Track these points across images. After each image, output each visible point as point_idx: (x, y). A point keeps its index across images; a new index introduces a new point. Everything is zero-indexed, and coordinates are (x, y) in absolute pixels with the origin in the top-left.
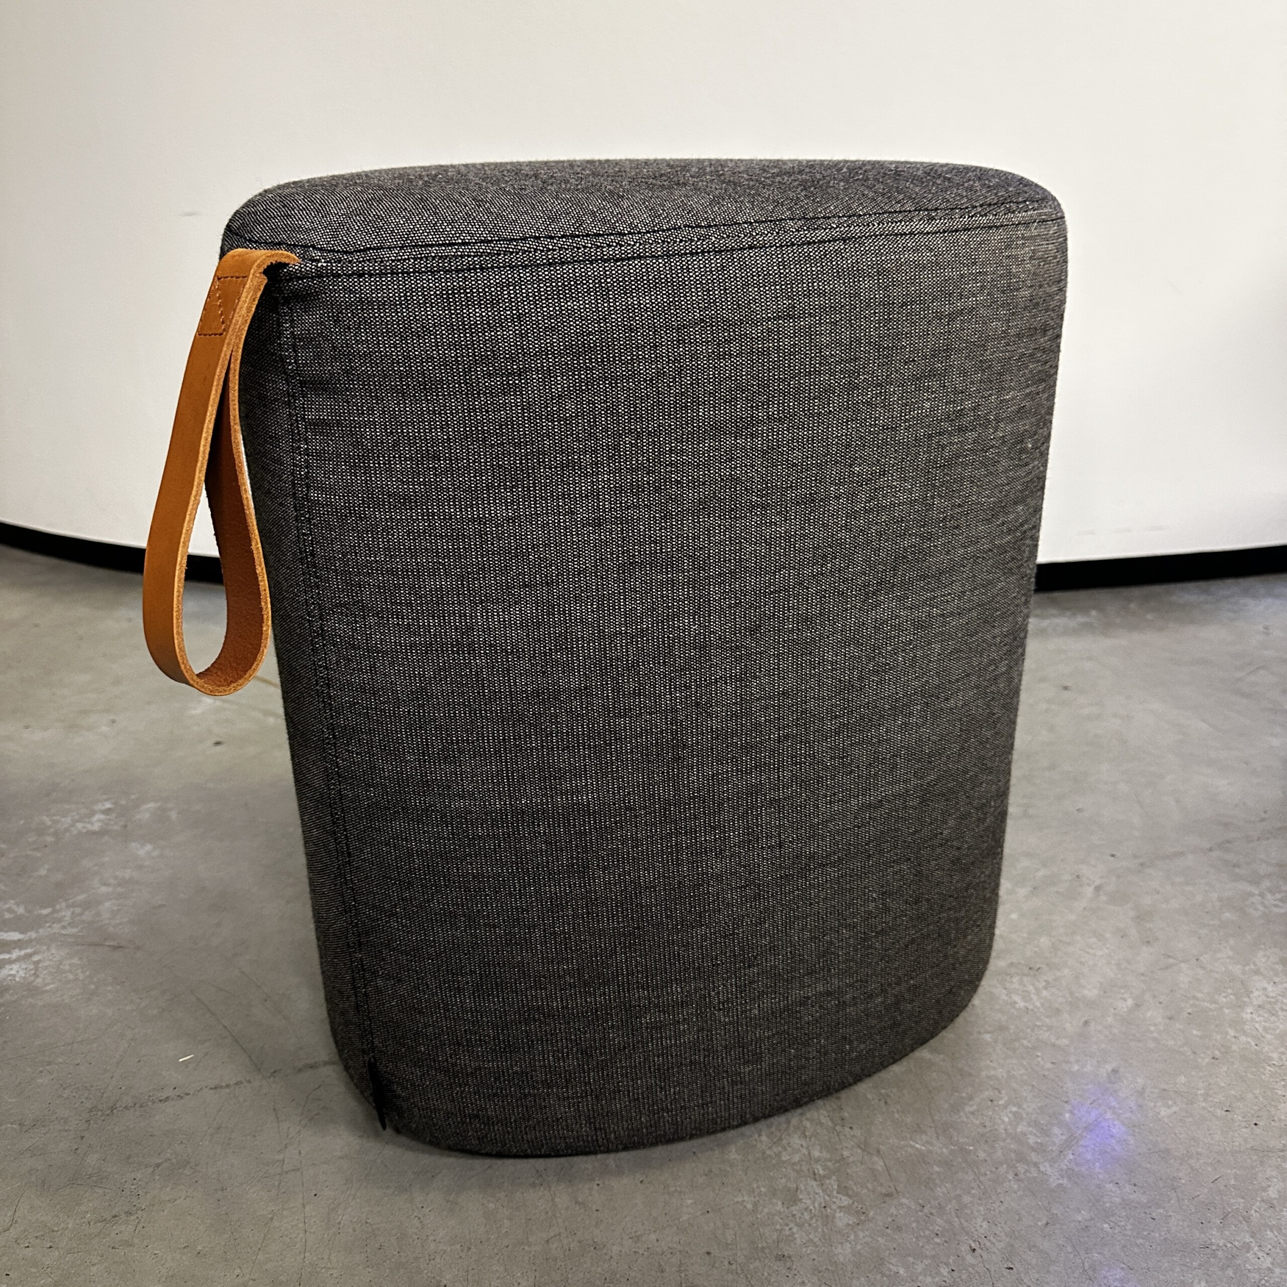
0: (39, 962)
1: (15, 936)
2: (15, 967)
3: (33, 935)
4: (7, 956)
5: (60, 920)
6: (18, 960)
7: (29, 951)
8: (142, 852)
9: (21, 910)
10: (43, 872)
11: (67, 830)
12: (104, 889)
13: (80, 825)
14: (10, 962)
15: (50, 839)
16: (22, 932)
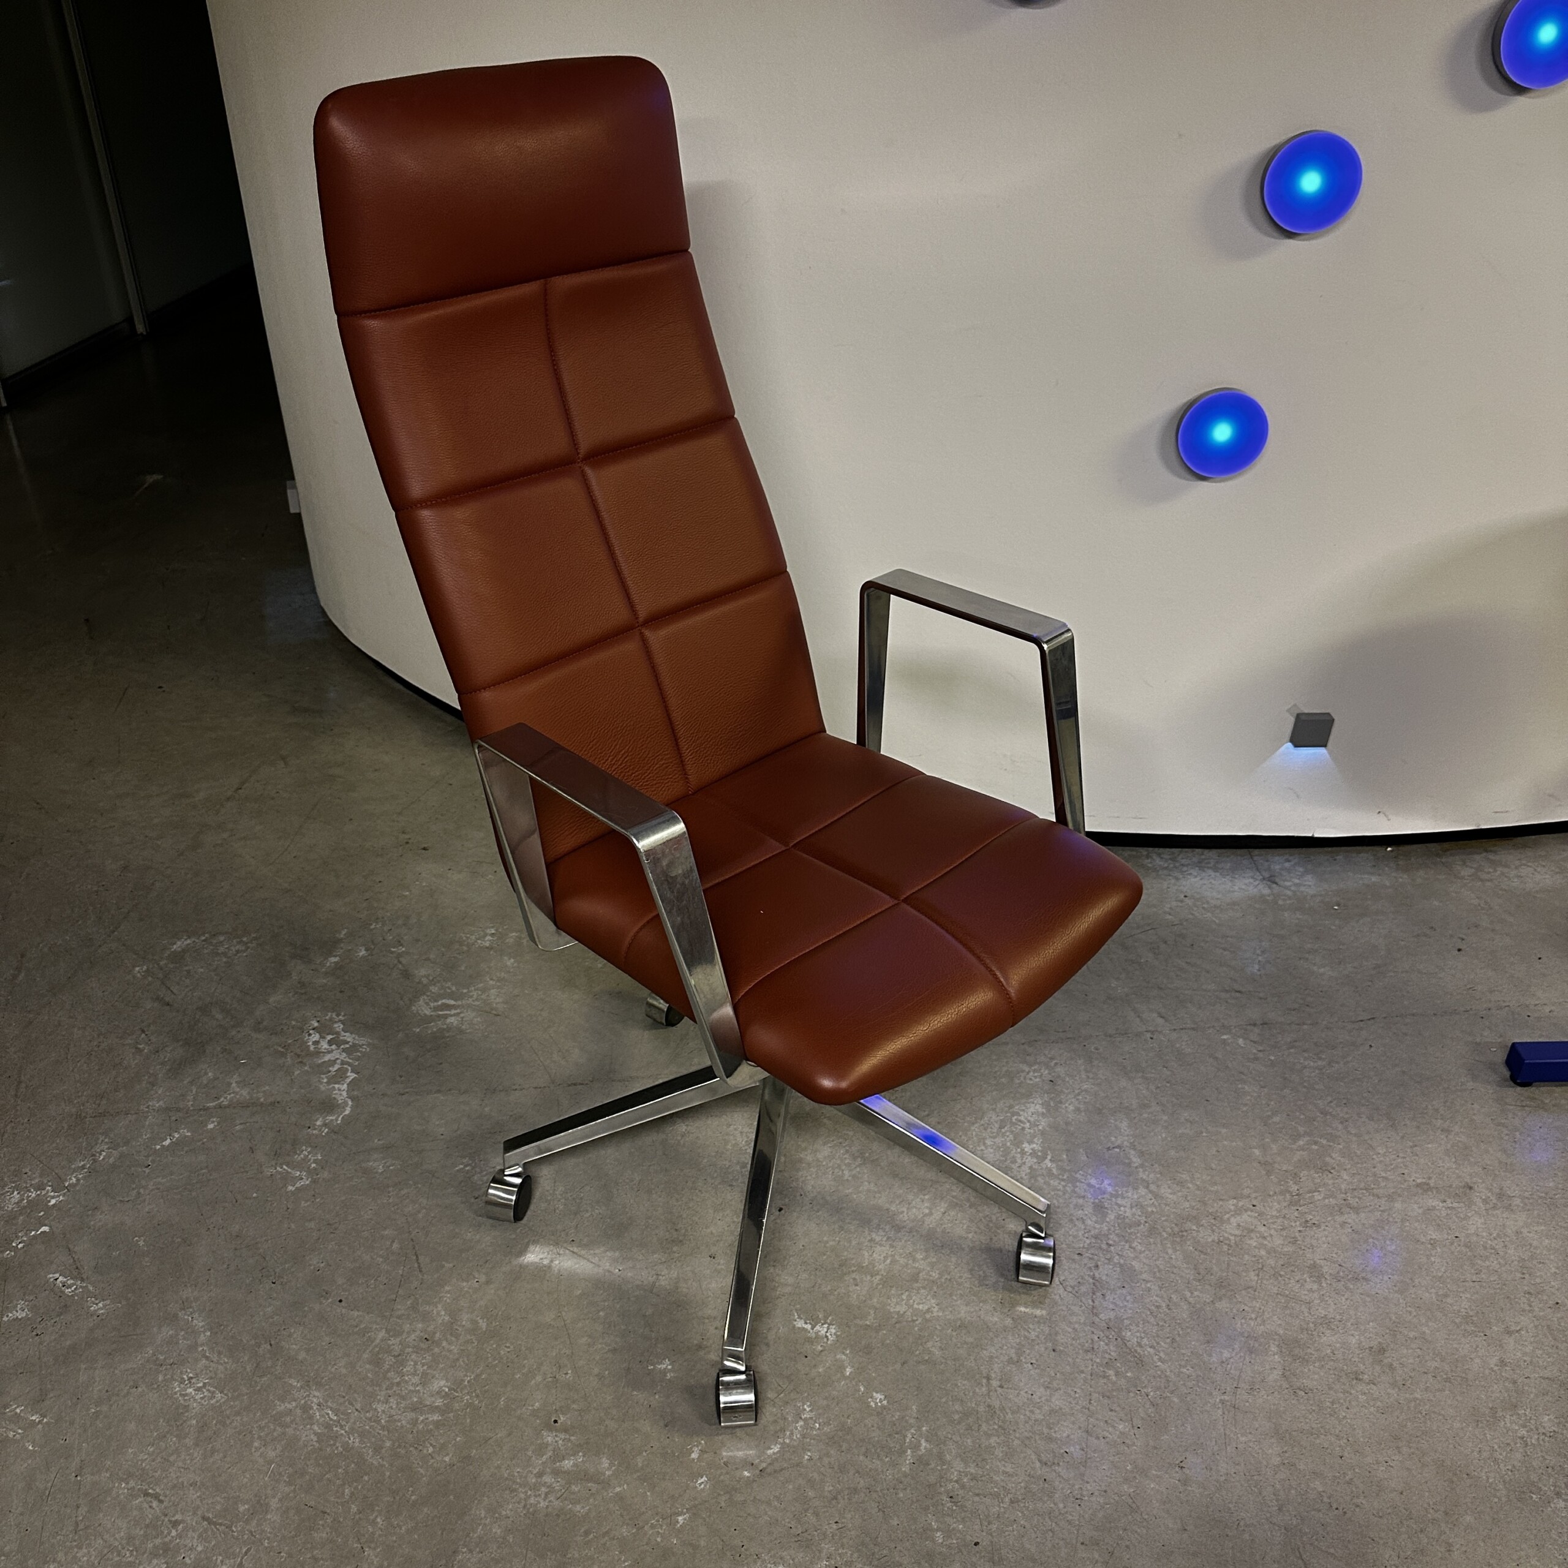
0: (462, 1018)
1: (452, 1002)
2: (453, 1018)
3: (459, 1003)
4: (448, 1012)
5: (472, 997)
6: (454, 1015)
7: (458, 1011)
8: (509, 963)
9: (454, 989)
10: (463, 968)
11: (473, 944)
12: (491, 982)
13: (479, 941)
14: (451, 1016)
15: (465, 948)
16: (455, 1000)
